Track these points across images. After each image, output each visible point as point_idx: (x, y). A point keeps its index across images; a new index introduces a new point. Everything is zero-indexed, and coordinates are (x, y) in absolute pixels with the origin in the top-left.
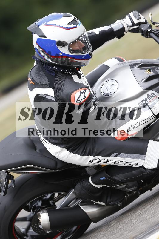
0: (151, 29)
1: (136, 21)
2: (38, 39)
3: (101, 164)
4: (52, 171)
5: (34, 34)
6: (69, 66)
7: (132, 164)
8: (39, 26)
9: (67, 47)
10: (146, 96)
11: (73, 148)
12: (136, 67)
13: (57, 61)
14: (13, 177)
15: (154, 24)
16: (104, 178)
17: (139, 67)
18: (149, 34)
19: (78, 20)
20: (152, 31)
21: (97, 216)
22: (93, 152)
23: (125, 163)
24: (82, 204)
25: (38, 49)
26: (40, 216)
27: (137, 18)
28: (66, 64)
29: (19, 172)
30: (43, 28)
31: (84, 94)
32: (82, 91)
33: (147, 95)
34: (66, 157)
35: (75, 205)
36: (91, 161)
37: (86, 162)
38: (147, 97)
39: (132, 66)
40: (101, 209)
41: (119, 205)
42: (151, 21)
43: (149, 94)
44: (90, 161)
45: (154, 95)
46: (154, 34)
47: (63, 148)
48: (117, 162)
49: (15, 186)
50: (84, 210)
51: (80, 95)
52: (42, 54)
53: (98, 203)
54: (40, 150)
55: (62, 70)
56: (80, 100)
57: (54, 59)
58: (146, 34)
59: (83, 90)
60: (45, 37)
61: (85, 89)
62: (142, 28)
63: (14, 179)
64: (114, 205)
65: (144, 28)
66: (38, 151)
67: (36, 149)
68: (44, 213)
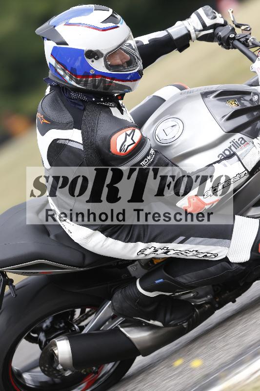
0: (235, 35)
1: (209, 22)
2: (55, 48)
3: (158, 256)
4: (78, 269)
5: (48, 40)
6: (106, 91)
7: (208, 255)
8: (54, 27)
9: (102, 59)
10: (231, 143)
11: (113, 229)
12: (212, 97)
13: (86, 84)
14: (12, 281)
15: (238, 26)
16: (162, 280)
17: (216, 96)
18: (232, 42)
19: (119, 17)
20: (237, 38)
21: (149, 344)
22: (144, 236)
23: (196, 253)
24: (123, 324)
25: (54, 65)
26: (55, 345)
27: (211, 17)
28: (100, 89)
29: (23, 272)
30: (61, 29)
31: (132, 137)
32: (128, 132)
33: (232, 141)
34: (99, 246)
35: (113, 327)
36: (142, 252)
37: (133, 253)
38: (232, 145)
39: (205, 95)
40: (154, 333)
41: (185, 325)
42: (233, 21)
43: (234, 140)
44: (140, 251)
45: (243, 142)
46: (240, 42)
47: (95, 230)
48: (183, 253)
49: (16, 295)
50: (128, 335)
51: (126, 138)
52: (62, 73)
53: (151, 322)
54: (56, 236)
55: (94, 99)
56: (126, 147)
57: (81, 81)
58: (227, 43)
59: (131, 131)
60: (66, 44)
61: (133, 128)
62: (220, 33)
63: (14, 284)
64: (176, 325)
65: (222, 33)
66: (52, 237)
67: (49, 235)
68: (63, 340)
